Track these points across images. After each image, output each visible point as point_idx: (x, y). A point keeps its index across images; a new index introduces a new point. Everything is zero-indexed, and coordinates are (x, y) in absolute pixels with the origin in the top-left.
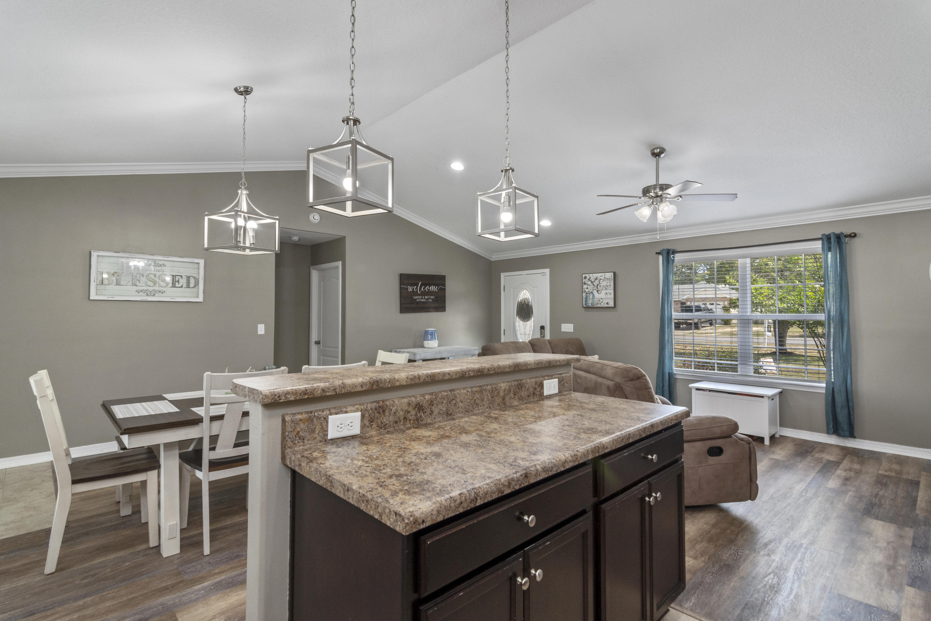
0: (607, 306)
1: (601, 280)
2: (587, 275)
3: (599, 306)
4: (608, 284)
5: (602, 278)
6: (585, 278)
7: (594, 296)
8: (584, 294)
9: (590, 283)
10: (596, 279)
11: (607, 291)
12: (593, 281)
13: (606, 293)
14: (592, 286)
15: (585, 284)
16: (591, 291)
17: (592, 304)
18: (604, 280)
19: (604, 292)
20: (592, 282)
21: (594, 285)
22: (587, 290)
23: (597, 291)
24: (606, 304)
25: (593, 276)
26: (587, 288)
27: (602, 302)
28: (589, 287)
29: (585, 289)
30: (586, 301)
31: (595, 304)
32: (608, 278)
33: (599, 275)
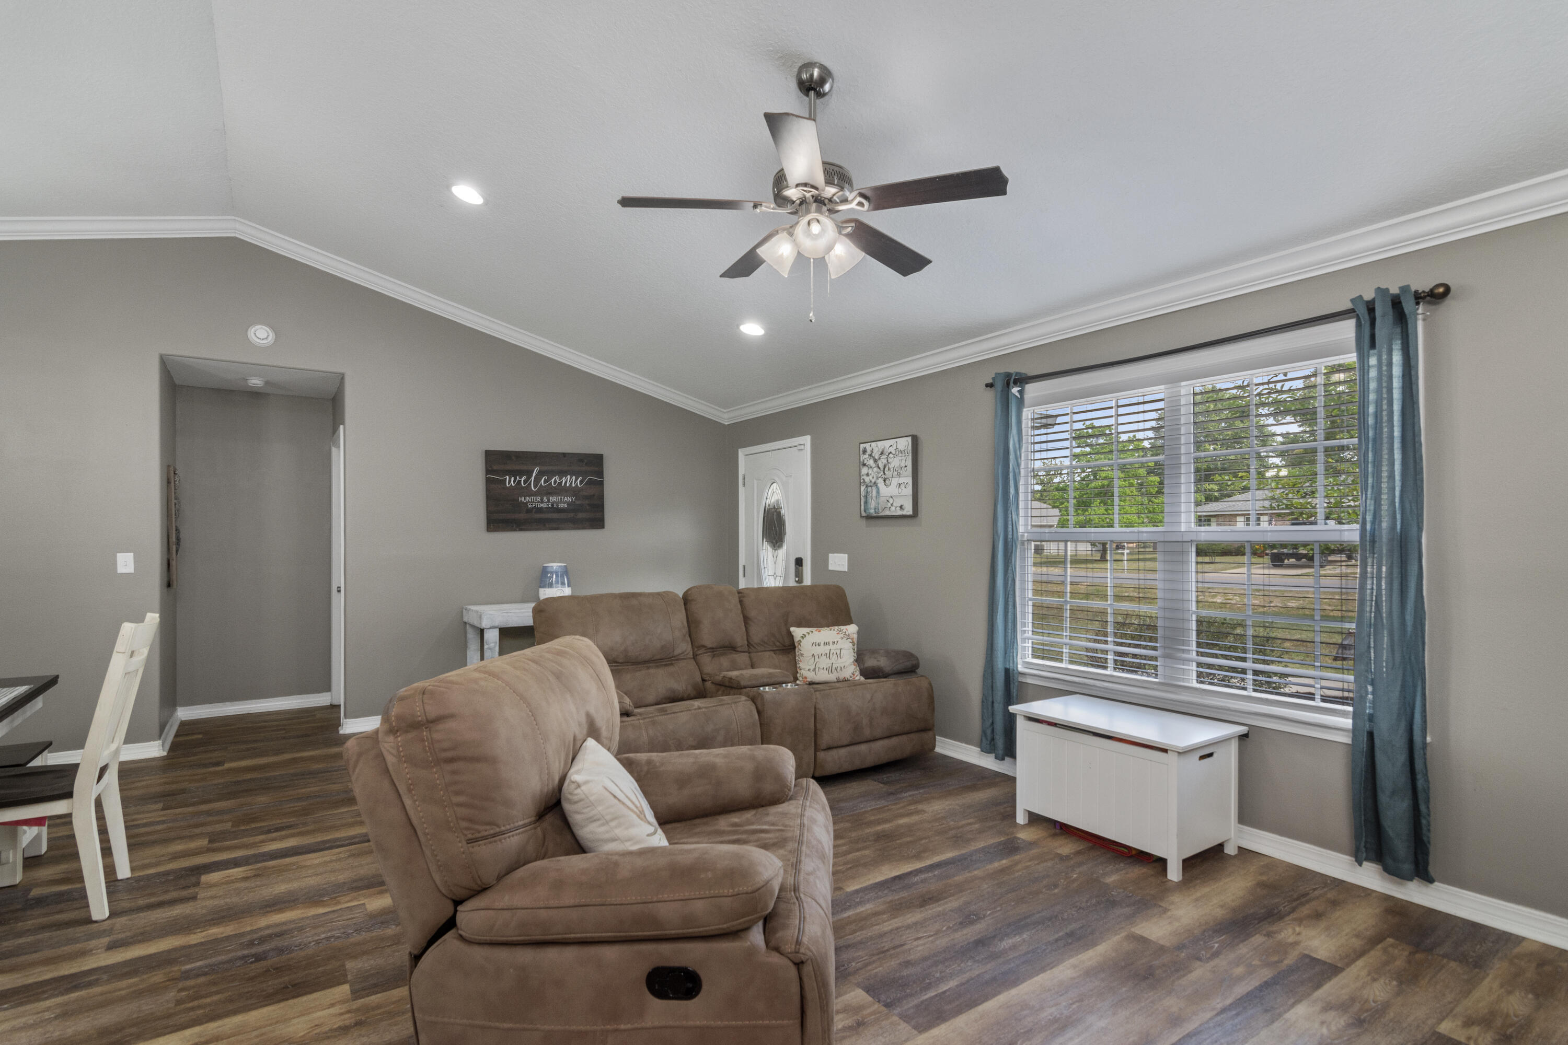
0: (899, 513)
1: (891, 455)
2: (867, 446)
3: (887, 513)
4: (903, 465)
5: (892, 450)
6: (865, 451)
7: (878, 492)
8: (863, 488)
9: (871, 462)
10: (882, 453)
11: (901, 480)
12: (877, 457)
13: (900, 485)
14: (875, 469)
15: (864, 465)
16: (873, 481)
17: (875, 509)
18: (895, 455)
19: (895, 481)
20: (875, 461)
21: (879, 468)
22: (867, 479)
23: (885, 481)
24: (898, 509)
25: (877, 447)
26: (868, 475)
27: (892, 505)
28: (870, 471)
29: (865, 477)
30: (866, 503)
31: (880, 511)
32: (902, 449)
33: (887, 444)
